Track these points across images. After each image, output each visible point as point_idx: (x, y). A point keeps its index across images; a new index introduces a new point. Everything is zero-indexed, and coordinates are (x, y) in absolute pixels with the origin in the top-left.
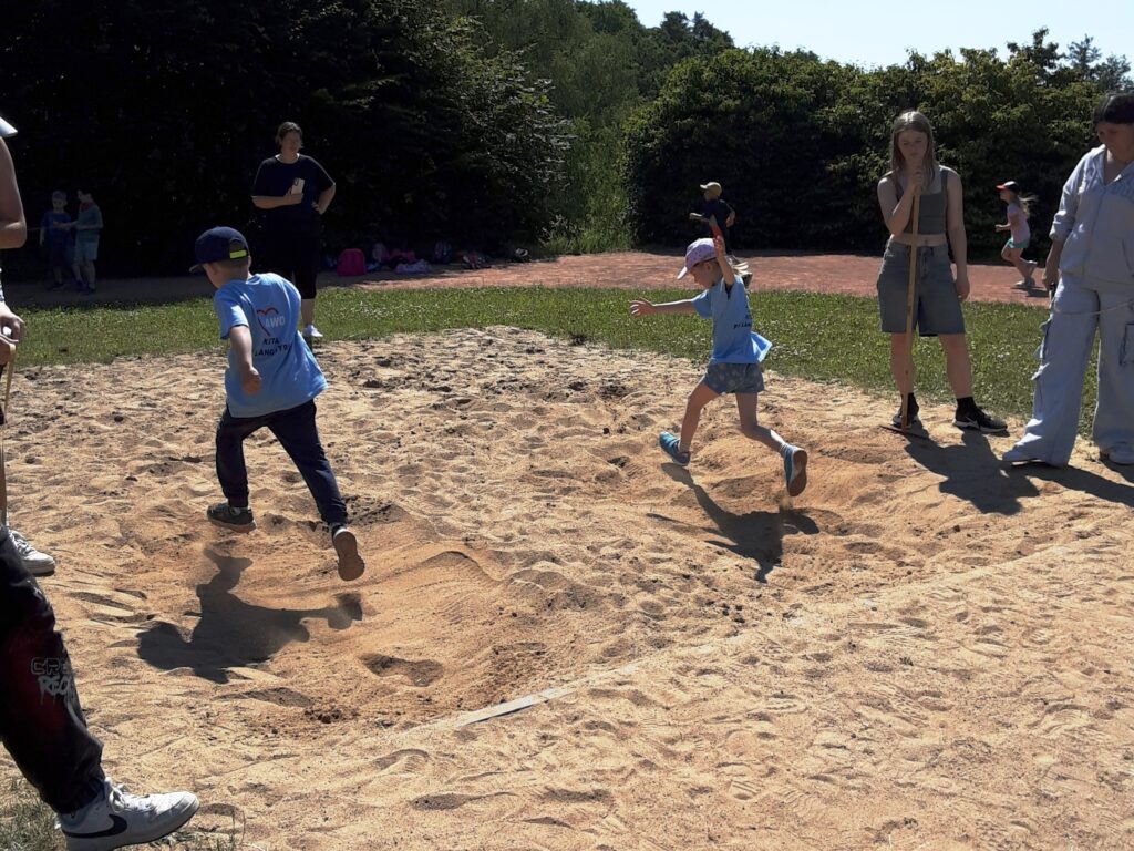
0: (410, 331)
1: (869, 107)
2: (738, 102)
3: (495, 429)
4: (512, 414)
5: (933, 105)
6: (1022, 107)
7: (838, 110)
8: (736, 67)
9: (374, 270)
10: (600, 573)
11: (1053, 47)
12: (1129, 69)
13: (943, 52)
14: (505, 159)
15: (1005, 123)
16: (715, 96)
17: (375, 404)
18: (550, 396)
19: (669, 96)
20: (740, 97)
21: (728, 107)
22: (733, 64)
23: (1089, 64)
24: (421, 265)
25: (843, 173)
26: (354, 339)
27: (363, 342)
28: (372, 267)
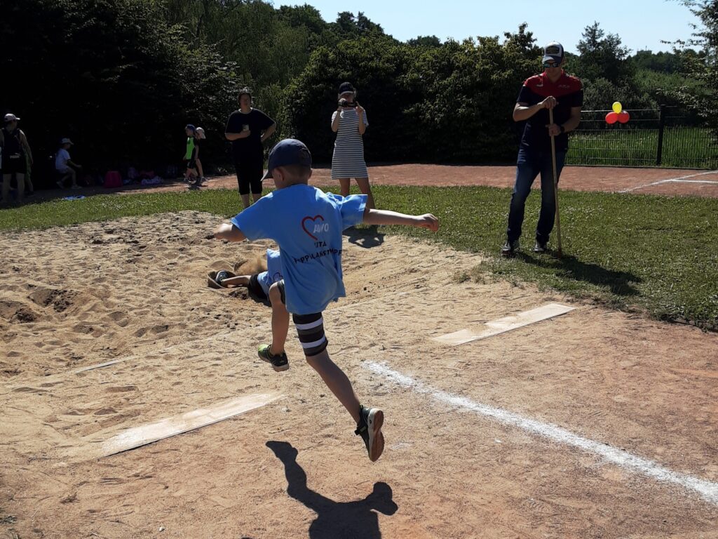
0: (133, 215)
1: (426, 74)
2: (350, 73)
3: (154, 259)
4: (167, 252)
5: (461, 71)
6: (508, 72)
7: (410, 76)
8: (348, 51)
9: (128, 184)
10: (179, 317)
11: (530, 35)
12: (620, 43)
13: (468, 39)
14: (209, 113)
15: (498, 81)
16: (336, 70)
17: (94, 251)
18: (192, 242)
19: (310, 69)
20: (352, 70)
21: (343, 76)
22: (347, 49)
23: (597, 40)
24: (156, 179)
25: (411, 114)
26: (98, 221)
27: (103, 223)
28: (127, 181)
